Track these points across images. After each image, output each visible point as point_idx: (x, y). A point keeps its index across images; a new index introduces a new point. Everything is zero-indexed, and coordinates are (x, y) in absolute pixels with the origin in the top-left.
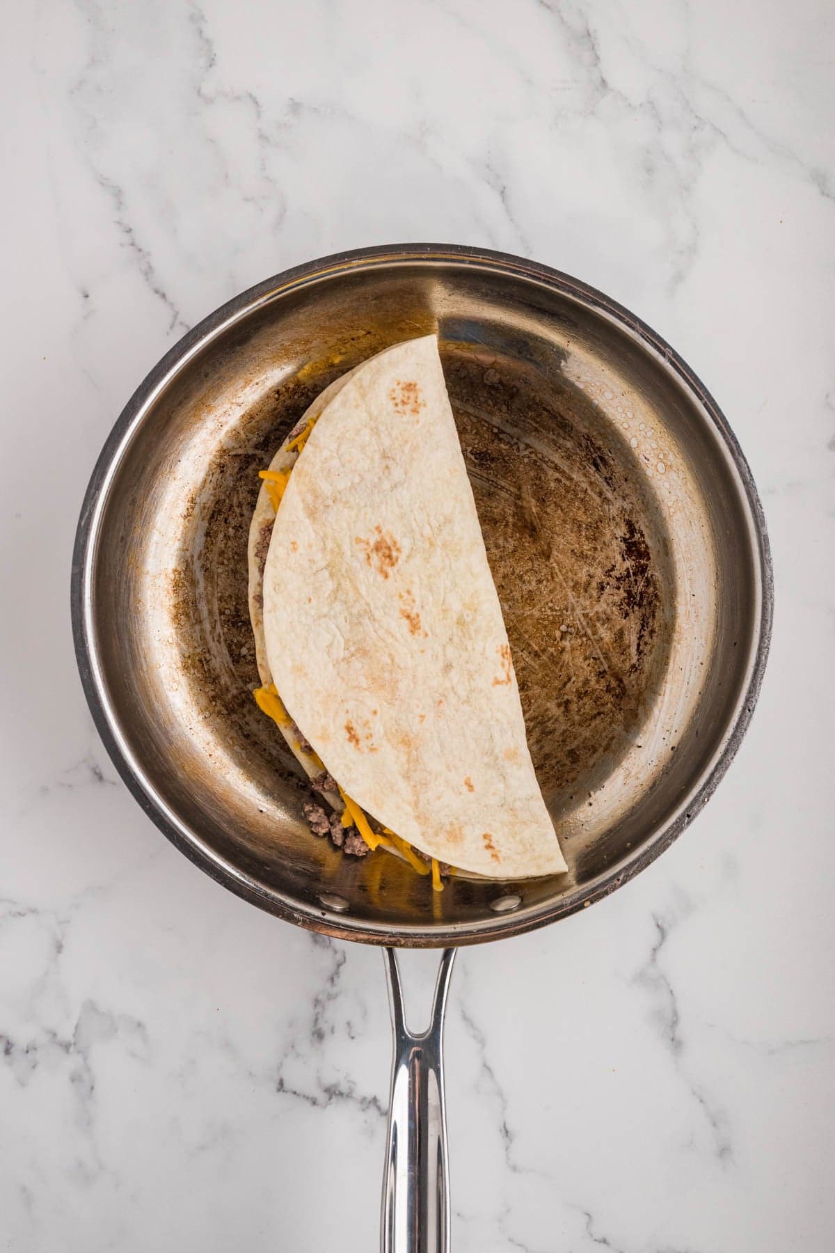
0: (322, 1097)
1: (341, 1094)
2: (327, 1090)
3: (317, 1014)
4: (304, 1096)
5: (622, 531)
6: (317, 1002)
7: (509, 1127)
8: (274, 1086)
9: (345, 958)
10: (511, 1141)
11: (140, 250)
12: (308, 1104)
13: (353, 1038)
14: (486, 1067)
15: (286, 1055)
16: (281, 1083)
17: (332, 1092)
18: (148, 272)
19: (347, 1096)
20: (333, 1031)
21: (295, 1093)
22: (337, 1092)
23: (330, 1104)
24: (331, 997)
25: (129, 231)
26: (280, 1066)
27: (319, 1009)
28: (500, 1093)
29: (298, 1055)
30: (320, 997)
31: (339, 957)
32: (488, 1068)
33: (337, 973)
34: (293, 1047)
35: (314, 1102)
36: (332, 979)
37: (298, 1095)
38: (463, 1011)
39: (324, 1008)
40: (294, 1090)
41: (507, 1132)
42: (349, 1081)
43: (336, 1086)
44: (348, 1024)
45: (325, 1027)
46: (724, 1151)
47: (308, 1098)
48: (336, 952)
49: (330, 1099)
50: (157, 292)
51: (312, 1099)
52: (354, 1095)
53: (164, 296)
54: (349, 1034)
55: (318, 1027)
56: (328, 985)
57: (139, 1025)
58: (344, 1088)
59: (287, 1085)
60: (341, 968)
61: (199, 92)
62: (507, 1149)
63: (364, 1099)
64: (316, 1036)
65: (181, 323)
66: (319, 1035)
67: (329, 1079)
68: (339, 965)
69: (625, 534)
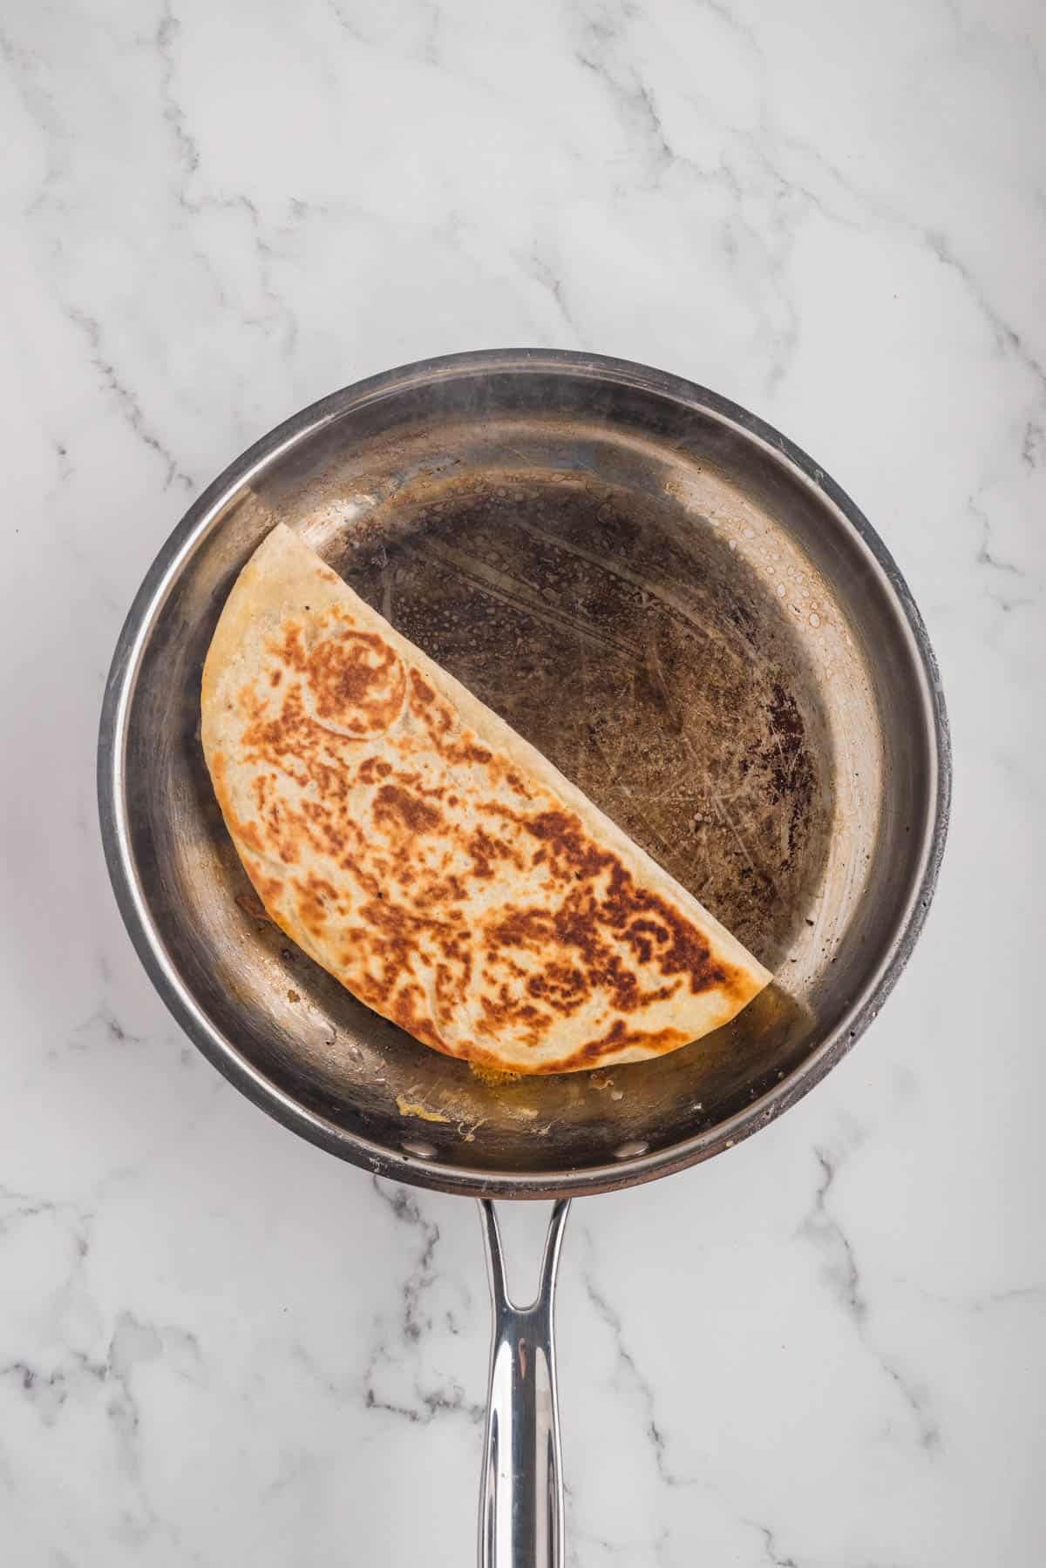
0: (422, 1409)
1: (446, 1404)
2: (428, 1401)
3: (409, 1306)
4: (401, 1411)
5: (768, 699)
6: (407, 1291)
7: (658, 1429)
8: (361, 1400)
9: (438, 1233)
10: (663, 1446)
11: (124, 392)
12: (407, 1421)
13: (455, 1332)
14: (625, 1356)
15: (374, 1361)
16: (371, 1396)
17: (436, 1403)
18: (136, 418)
19: (455, 1406)
20: (429, 1325)
21: (389, 1407)
22: (441, 1402)
23: (434, 1418)
24: (424, 1283)
25: (109, 370)
26: (368, 1376)
27: (411, 1299)
28: (644, 1388)
29: (389, 1359)
30: (411, 1284)
31: (431, 1233)
32: (627, 1357)
33: (429, 1252)
34: (382, 1349)
35: (414, 1418)
36: (424, 1262)
37: (394, 1410)
38: (589, 1288)
39: (416, 1298)
40: (388, 1403)
41: (657, 1435)
42: (454, 1387)
43: (438, 1394)
44: (449, 1315)
45: (419, 1321)
46: (930, 1438)
47: (405, 1412)
48: (426, 1226)
49: (433, 1411)
50: (147, 440)
51: (410, 1413)
52: (463, 1403)
53: (156, 444)
54: (451, 1328)
55: (412, 1321)
56: (421, 1267)
57: (190, 1337)
58: (449, 1396)
59: (377, 1398)
60: (434, 1246)
61: (182, 202)
62: (659, 1456)
63: (476, 1407)
64: (409, 1334)
65: (180, 476)
66: (413, 1332)
67: (431, 1385)
68: (431, 1243)
69: (772, 702)
